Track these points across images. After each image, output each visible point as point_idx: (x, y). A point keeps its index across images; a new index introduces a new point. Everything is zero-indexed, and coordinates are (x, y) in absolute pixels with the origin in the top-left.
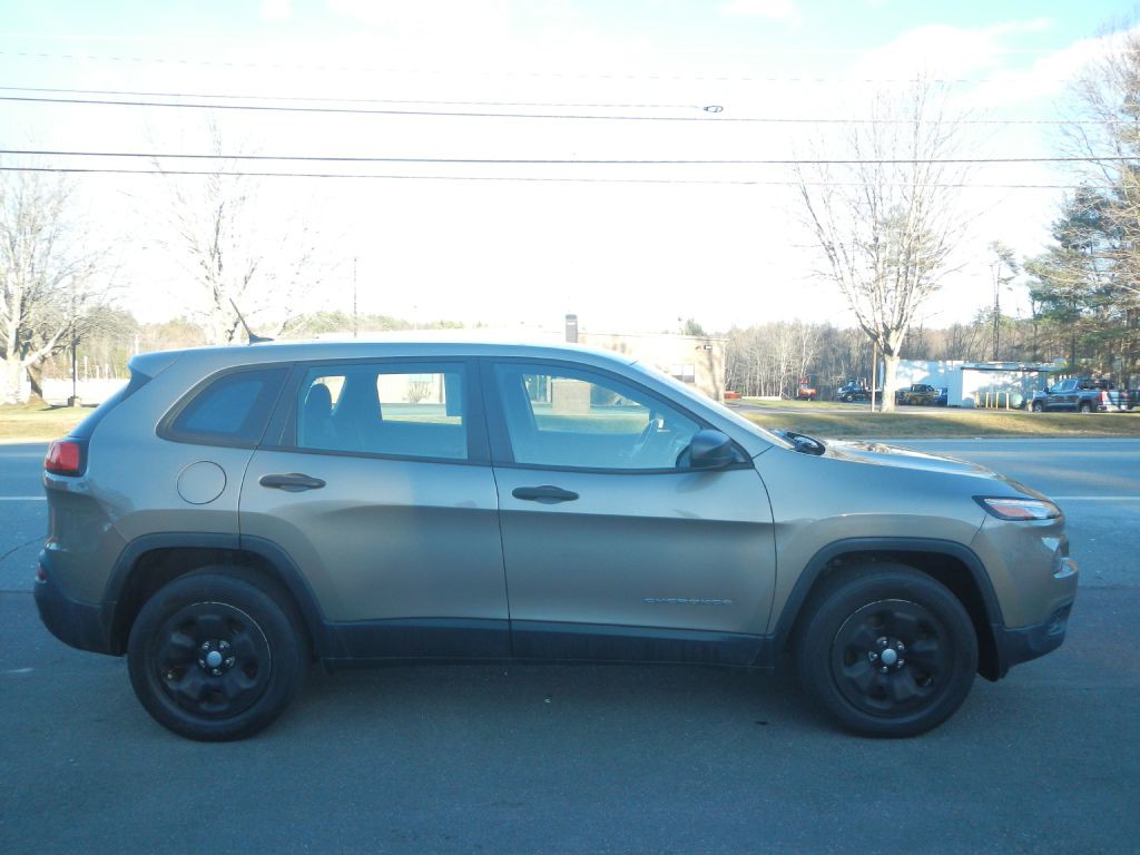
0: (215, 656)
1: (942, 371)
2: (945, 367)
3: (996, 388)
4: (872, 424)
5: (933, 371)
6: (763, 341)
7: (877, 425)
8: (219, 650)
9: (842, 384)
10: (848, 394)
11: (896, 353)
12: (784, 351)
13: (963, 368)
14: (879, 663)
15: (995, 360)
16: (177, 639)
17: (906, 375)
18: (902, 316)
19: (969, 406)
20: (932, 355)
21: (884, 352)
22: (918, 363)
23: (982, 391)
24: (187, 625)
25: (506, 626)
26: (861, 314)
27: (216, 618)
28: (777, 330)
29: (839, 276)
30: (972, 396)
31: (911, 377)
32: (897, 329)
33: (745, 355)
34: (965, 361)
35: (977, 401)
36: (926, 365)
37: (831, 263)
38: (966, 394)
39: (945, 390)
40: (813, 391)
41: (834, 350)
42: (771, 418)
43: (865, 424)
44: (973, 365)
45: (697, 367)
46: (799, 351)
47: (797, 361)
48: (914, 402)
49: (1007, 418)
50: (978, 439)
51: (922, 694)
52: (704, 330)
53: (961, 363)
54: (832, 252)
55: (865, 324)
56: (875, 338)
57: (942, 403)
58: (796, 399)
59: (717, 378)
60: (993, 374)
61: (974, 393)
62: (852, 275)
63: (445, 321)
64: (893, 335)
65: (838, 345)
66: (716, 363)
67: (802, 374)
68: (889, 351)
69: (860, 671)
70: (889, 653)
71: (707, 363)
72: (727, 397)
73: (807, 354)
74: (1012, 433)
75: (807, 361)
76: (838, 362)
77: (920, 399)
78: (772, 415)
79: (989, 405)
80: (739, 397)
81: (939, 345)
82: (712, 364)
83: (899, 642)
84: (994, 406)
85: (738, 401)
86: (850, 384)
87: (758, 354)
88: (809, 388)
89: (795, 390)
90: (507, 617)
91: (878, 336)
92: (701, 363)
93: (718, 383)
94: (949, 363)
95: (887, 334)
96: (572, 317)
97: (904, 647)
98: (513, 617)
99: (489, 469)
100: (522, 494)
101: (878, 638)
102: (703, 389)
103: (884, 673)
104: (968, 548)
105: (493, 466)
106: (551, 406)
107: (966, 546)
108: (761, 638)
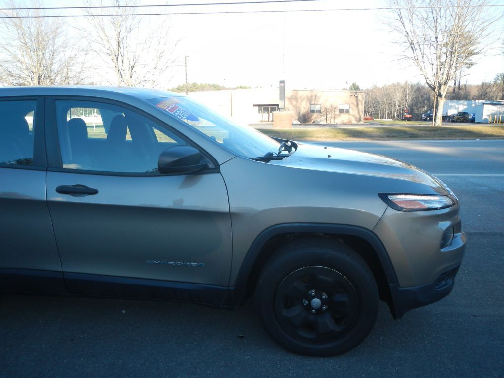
1: (474, 105)
2: (475, 104)
3: (500, 113)
4: (426, 133)
5: (469, 105)
6: (388, 92)
7: (428, 133)
9: (425, 112)
10: (427, 117)
11: (444, 96)
12: (398, 97)
13: (484, 104)
14: (309, 307)
15: (502, 100)
17: (455, 108)
18: (448, 77)
19: (486, 122)
20: (471, 98)
21: (438, 96)
22: (461, 102)
23: (493, 115)
26: (427, 77)
28: (395, 87)
29: (416, 58)
30: (487, 117)
31: (458, 109)
32: (445, 84)
33: (378, 99)
34: (486, 101)
35: (490, 120)
36: (466, 103)
37: (412, 51)
38: (485, 117)
39: (474, 115)
40: (411, 116)
41: (422, 96)
42: (375, 130)
43: (422, 132)
44: (489, 102)
45: (351, 105)
46: (405, 97)
47: (404, 102)
48: (459, 121)
49: (496, 129)
50: (478, 140)
52: (361, 88)
53: (484, 101)
54: (413, 45)
55: (428, 82)
56: (433, 89)
57: (472, 121)
58: (403, 120)
59: (361, 110)
60: (499, 106)
61: (488, 115)
62: (423, 57)
63: (242, 86)
64: (443, 87)
65: (424, 94)
66: (360, 103)
67: (406, 108)
68: (440, 95)
69: (295, 312)
70: (316, 302)
71: (355, 103)
72: (365, 119)
73: (409, 98)
74: (497, 136)
75: (409, 102)
76: (424, 102)
77: (462, 119)
78: (374, 128)
79: (496, 122)
80: (371, 119)
81: (474, 92)
82: (358, 104)
83: (324, 294)
84: (498, 122)
85: (371, 121)
86: (429, 112)
87: (385, 99)
88: (409, 114)
89: (402, 115)
91: (435, 88)
92: (353, 103)
93: (361, 113)
94: (477, 101)
95: (440, 86)
96: (282, 82)
97: (327, 297)
98: (64, 270)
99: (44, 173)
100: (61, 190)
101: (309, 291)
102: (353, 116)
103: (313, 314)
104: (371, 232)
105: (47, 170)
106: (273, 124)
107: (370, 231)
108: (226, 288)
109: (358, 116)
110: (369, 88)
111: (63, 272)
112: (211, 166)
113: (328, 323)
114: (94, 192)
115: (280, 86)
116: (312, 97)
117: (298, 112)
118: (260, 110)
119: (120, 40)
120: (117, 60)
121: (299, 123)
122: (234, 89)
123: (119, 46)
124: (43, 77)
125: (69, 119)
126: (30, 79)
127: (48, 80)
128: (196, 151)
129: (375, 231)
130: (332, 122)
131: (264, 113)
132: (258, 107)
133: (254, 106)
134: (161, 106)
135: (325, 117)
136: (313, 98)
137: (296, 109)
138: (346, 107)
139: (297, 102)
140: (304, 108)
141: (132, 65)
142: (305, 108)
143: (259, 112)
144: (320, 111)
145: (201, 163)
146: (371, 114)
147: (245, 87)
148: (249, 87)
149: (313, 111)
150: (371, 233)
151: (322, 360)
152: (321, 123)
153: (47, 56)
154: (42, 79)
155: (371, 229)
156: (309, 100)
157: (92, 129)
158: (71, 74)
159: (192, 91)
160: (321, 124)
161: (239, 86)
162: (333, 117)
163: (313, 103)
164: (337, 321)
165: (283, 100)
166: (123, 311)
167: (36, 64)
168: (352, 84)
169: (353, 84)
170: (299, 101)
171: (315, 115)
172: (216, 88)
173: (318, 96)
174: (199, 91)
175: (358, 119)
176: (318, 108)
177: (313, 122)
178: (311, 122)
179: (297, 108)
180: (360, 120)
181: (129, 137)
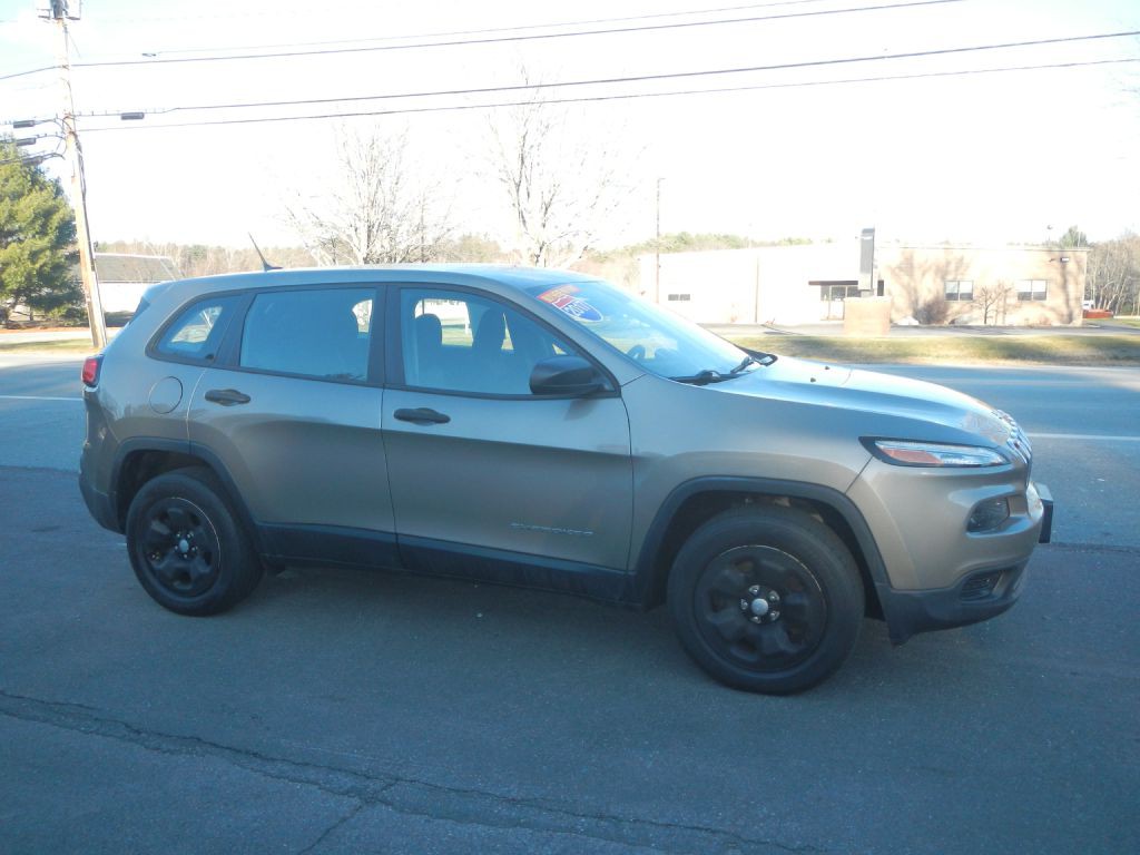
0: (184, 544)
8: (187, 539)
14: (749, 613)
16: (157, 526)
24: (163, 517)
25: (392, 539)
27: (180, 511)
45: (1050, 284)
51: (792, 649)
63: (794, 239)
66: (1071, 280)
69: (728, 618)
70: (761, 604)
82: (1065, 282)
83: (774, 593)
90: (393, 531)
93: (1073, 301)
96: (866, 231)
97: (778, 598)
98: (398, 531)
99: (379, 391)
100: (402, 415)
101: (749, 587)
102: (1053, 309)
103: (755, 624)
104: (844, 495)
105: (384, 387)
106: (842, 325)
107: (840, 493)
108: (623, 573)
109: (1065, 311)
110: (1116, 240)
111: (396, 534)
112: (607, 387)
113: (779, 640)
114: (444, 420)
115: (863, 241)
116: (948, 263)
117: (913, 298)
118: (824, 293)
119: (526, 148)
120: (518, 191)
121: (916, 323)
122: (773, 244)
123: (523, 162)
124: (376, 226)
125: (418, 312)
126: (352, 230)
127: (385, 232)
128: (586, 364)
129: (850, 495)
130: (1000, 323)
131: (833, 299)
132: (819, 288)
133: (811, 283)
134: (546, 298)
135: (983, 311)
136: (952, 267)
137: (909, 293)
138: (1039, 287)
139: (911, 275)
140: (928, 290)
141: (547, 200)
142: (930, 291)
143: (822, 299)
144: (969, 297)
145: (595, 382)
146: (1115, 302)
147: (799, 242)
148: (810, 242)
149: (951, 297)
150: (841, 497)
151: (766, 698)
152: (970, 324)
153: (386, 185)
154: (374, 230)
155: (843, 490)
156: (942, 273)
157: (462, 330)
158: (428, 221)
159: (677, 250)
160: (970, 328)
161: (787, 238)
162: (1002, 309)
163: (950, 277)
164: (793, 639)
165: (868, 272)
166: (480, 615)
167: (365, 201)
168: (1066, 231)
169: (1070, 231)
170: (917, 273)
171: (955, 306)
172: (733, 243)
173: (965, 261)
174: (694, 250)
175: (1066, 318)
176: (965, 288)
177: (953, 322)
178: (946, 323)
179: (912, 293)
180: (1070, 318)
181: (507, 345)
